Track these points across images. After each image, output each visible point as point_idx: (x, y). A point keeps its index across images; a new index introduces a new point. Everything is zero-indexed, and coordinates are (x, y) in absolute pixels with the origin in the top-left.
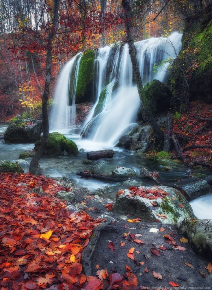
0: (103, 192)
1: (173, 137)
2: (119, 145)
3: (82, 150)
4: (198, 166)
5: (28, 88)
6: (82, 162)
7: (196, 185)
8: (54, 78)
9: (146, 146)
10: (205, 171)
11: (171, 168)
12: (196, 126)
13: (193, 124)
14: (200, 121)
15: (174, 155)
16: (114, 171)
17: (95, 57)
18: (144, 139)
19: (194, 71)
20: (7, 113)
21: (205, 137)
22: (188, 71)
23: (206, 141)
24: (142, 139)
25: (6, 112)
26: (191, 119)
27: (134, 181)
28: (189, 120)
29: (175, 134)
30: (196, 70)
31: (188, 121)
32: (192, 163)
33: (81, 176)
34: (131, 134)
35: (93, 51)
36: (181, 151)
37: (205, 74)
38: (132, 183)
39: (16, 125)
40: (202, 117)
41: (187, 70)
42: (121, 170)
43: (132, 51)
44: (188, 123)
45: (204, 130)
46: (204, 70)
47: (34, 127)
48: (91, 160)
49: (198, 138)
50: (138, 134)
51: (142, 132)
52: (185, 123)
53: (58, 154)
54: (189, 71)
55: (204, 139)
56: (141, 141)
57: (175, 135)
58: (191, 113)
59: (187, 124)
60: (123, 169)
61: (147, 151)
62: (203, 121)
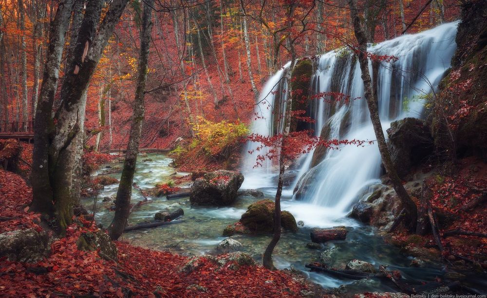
0: (339, 292)
1: (430, 215)
2: (354, 216)
3: (301, 223)
4: (460, 261)
5: (195, 94)
6: (306, 245)
7: (435, 291)
8: (234, 73)
9: (393, 220)
10: (466, 270)
11: (422, 262)
12: (467, 199)
13: (462, 196)
14: (472, 191)
15: (431, 241)
16: (348, 265)
17: (313, 71)
18: (390, 209)
19: (462, 119)
20: (161, 133)
21: (479, 217)
22: (454, 117)
23: (479, 223)
24: (387, 209)
25: (159, 132)
26: (459, 188)
27: (371, 281)
28: (456, 189)
29: (434, 209)
30: (465, 118)
31: (454, 190)
32: (452, 257)
33: (310, 269)
34: (371, 200)
35: (309, 60)
36: (439, 237)
37: (477, 126)
38: (369, 283)
39: (205, 180)
40: (476, 186)
41: (452, 115)
42: (356, 264)
43: (369, 95)
44: (454, 193)
45: (476, 206)
46: (476, 121)
47: (229, 184)
48: (318, 243)
49: (467, 218)
50: (381, 200)
51: (386, 198)
52: (450, 194)
53: (272, 230)
54: (456, 118)
55: (477, 220)
56: (386, 211)
57: (434, 211)
58: (460, 177)
59: (453, 195)
60: (359, 263)
61: (393, 229)
62: (477, 192)
